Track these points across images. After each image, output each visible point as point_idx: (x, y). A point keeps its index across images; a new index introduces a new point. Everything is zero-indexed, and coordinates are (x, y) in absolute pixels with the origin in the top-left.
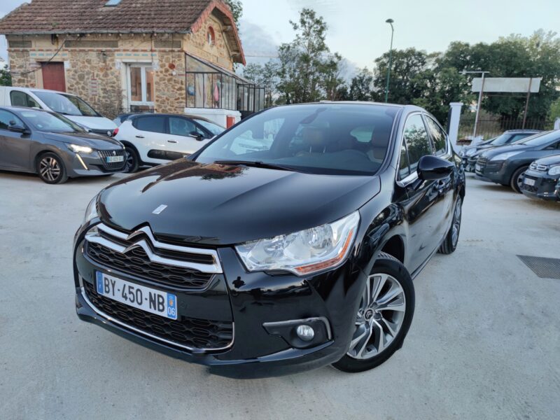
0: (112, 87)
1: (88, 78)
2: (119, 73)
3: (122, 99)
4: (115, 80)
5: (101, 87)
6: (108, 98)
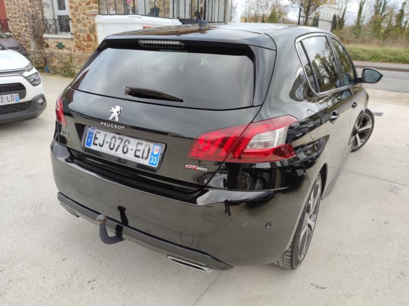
3: (43, 7)
6: (33, 8)
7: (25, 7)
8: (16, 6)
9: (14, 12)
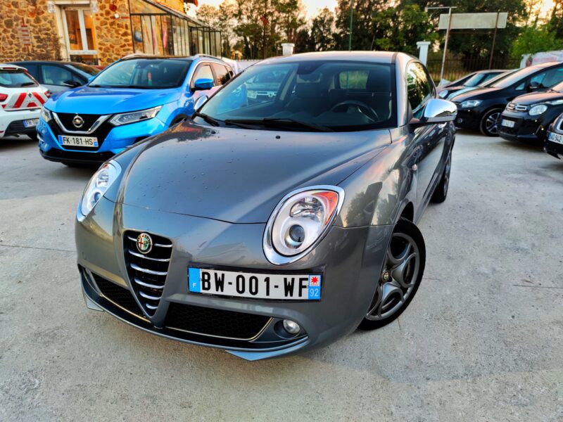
0: (46, 34)
1: (17, 25)
2: (53, 18)
3: (59, 48)
4: (49, 26)
5: (33, 35)
6: (43, 47)
7: (30, 47)
8: (13, 46)
9: (8, 51)
